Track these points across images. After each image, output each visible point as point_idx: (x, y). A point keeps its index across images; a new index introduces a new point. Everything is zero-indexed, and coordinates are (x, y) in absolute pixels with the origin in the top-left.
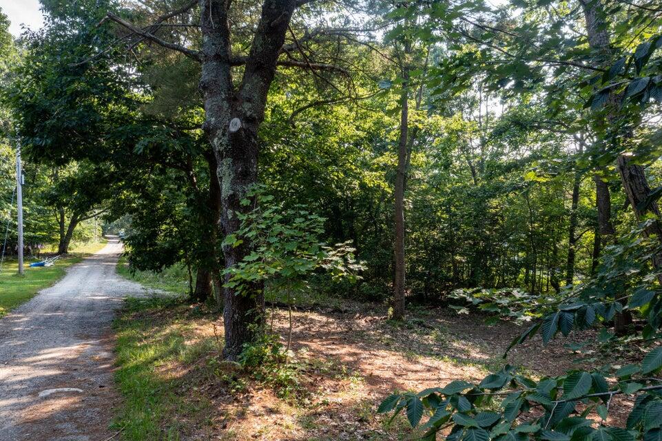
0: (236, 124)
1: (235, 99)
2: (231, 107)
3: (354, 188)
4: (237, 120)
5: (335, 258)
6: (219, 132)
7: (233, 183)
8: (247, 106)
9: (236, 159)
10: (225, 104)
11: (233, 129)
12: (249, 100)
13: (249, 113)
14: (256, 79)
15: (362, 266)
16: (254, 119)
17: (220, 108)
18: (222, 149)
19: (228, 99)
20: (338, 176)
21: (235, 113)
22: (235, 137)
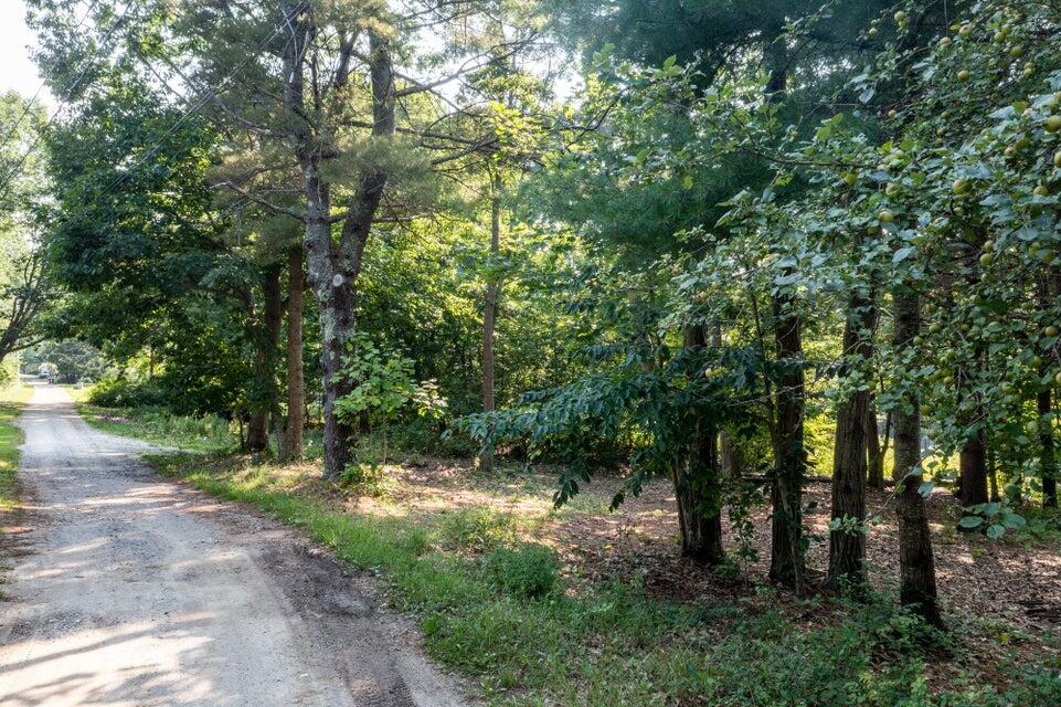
0: (338, 280)
1: (336, 256)
2: (333, 263)
3: (436, 319)
4: (339, 276)
5: (422, 394)
6: (323, 286)
7: (336, 329)
8: (346, 263)
9: (338, 308)
10: (328, 261)
11: (336, 284)
12: (348, 257)
13: (348, 269)
14: (354, 238)
15: (443, 403)
16: (352, 274)
17: (324, 264)
18: (326, 300)
19: (330, 257)
20: (416, 304)
21: (338, 270)
22: (338, 290)
